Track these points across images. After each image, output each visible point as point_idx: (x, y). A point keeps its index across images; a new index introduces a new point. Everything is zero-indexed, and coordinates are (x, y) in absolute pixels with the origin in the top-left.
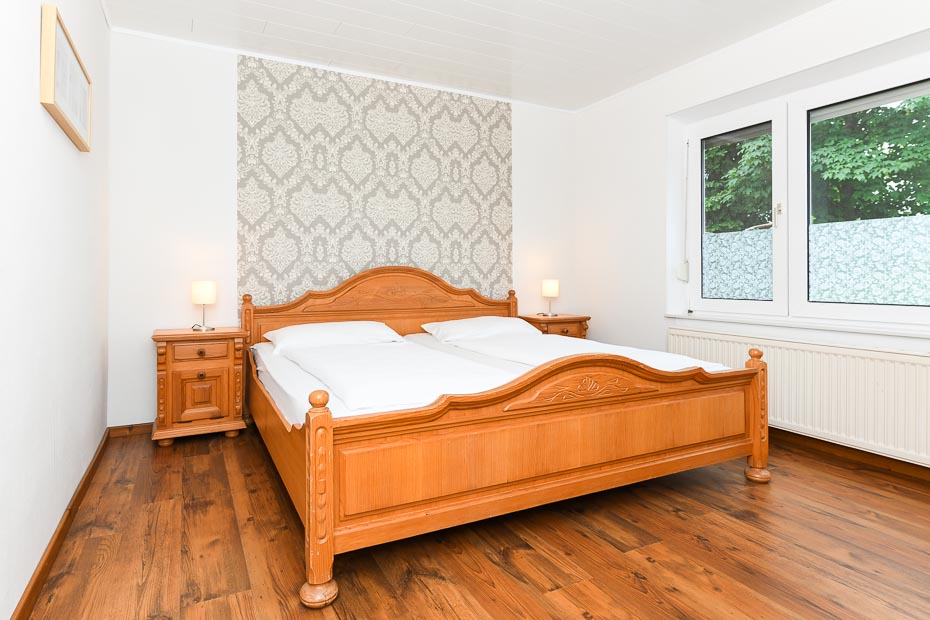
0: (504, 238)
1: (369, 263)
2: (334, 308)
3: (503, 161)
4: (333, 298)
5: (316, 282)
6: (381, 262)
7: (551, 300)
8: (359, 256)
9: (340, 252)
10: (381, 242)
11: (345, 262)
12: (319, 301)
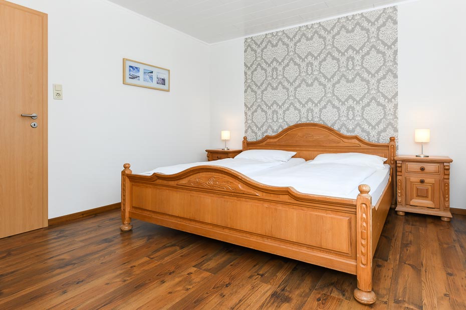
0: (390, 101)
1: (298, 122)
2: (278, 144)
3: (390, 47)
4: (277, 139)
5: (273, 131)
6: (304, 121)
7: (422, 144)
8: (293, 118)
9: (284, 117)
10: (304, 110)
11: (286, 122)
12: (272, 140)
